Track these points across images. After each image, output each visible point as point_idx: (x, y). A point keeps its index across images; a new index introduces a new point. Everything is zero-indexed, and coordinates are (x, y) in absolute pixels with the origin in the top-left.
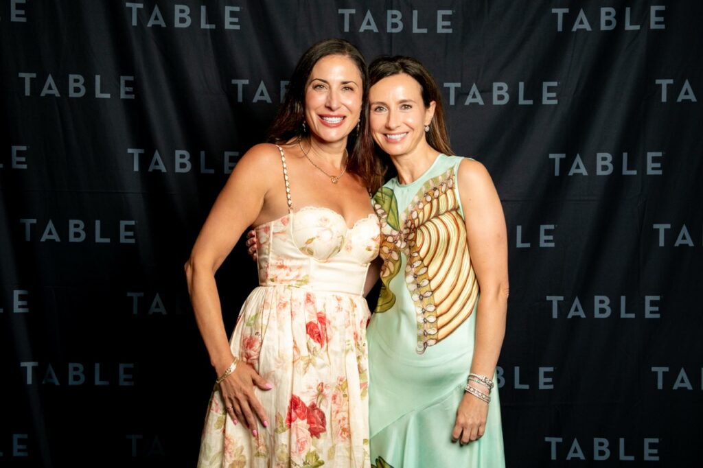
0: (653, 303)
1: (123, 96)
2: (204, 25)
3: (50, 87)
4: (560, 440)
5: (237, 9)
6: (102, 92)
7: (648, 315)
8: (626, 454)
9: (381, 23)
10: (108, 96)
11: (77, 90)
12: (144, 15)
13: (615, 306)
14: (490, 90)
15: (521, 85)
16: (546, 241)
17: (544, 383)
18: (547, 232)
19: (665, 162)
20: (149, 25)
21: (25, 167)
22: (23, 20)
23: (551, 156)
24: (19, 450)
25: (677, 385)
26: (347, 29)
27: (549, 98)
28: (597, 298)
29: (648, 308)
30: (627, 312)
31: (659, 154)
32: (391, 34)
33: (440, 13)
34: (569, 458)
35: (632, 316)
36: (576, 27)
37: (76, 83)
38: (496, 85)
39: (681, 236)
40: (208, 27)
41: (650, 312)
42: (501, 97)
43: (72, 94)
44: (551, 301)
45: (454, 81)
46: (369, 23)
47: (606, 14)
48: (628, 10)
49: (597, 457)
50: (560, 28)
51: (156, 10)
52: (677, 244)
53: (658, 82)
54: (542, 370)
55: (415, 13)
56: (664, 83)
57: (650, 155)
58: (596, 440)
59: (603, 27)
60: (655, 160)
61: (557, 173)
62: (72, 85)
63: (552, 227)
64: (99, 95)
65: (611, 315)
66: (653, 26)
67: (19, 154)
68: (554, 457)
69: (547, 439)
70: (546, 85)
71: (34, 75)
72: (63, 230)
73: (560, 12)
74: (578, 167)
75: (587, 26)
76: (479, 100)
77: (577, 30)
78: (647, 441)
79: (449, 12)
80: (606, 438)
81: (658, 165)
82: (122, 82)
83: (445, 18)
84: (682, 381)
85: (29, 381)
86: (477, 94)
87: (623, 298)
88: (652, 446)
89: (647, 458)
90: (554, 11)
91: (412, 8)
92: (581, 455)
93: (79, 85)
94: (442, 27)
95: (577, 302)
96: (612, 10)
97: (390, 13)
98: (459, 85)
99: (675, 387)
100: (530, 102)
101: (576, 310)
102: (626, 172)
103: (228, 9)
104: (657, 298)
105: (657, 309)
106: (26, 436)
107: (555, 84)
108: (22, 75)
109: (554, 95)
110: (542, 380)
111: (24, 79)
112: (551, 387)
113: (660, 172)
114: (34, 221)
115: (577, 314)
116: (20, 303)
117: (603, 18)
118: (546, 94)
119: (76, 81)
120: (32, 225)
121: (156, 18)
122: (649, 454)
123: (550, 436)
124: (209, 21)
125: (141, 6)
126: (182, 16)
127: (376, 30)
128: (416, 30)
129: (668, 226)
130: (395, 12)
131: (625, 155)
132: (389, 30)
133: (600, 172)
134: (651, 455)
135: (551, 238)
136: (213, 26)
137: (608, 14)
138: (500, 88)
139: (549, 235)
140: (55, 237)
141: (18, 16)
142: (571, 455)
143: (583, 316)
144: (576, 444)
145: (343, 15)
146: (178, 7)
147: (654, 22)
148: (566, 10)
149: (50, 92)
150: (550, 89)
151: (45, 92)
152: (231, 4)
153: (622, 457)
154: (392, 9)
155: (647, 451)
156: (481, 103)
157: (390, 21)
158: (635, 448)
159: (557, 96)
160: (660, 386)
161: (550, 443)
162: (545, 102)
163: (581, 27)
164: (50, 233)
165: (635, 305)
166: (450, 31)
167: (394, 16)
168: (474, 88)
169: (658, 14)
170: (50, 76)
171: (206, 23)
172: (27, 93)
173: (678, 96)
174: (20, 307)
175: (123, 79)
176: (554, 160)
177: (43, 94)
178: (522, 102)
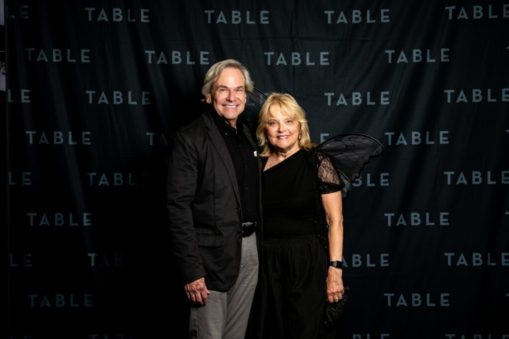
0: (445, 217)
1: (144, 103)
2: (189, 62)
3: (103, 99)
4: (393, 295)
5: (207, 53)
6: (132, 101)
7: (442, 224)
8: (431, 302)
9: (288, 60)
10: (135, 103)
11: (118, 100)
12: (156, 57)
13: (423, 218)
14: (351, 97)
15: (369, 93)
16: (384, 182)
17: (383, 263)
18: (385, 177)
19: (450, 136)
20: (158, 63)
21: (89, 143)
22: (88, 61)
23: (386, 134)
24: (88, 303)
25: (459, 263)
26: (269, 63)
27: (384, 101)
28: (413, 214)
29: (442, 220)
30: (430, 221)
31: (447, 132)
32: (294, 66)
33: (322, 54)
34: (398, 305)
35: (433, 224)
36: (399, 60)
37: (117, 96)
38: (354, 94)
39: (460, 178)
40: (191, 63)
41: (443, 222)
42: (357, 101)
43: (115, 102)
44: (387, 217)
45: (330, 92)
46: (281, 60)
47: (416, 53)
48: (428, 51)
49: (414, 305)
50: (390, 61)
51: (162, 54)
52: (458, 183)
53: (445, 91)
54: (382, 256)
55: (308, 54)
56: (449, 92)
57: (442, 133)
58: (414, 295)
59: (415, 60)
60: (444, 135)
61: (390, 143)
62: (115, 97)
63: (387, 174)
64: (130, 102)
65: (420, 224)
66: (443, 60)
67: (86, 136)
68: (389, 304)
69: (385, 294)
70: (383, 93)
71: (94, 92)
72: (110, 179)
73: (390, 52)
74: (401, 140)
75: (405, 60)
76: (345, 102)
77: (400, 62)
78: (442, 295)
79: (327, 53)
80: (419, 293)
81: (446, 138)
82: (143, 95)
83: (325, 56)
84: (462, 261)
85: (93, 264)
86: (344, 100)
87: (428, 214)
88: (445, 298)
89: (442, 305)
90: (386, 52)
91: (306, 51)
92: (405, 303)
93: (119, 97)
94: (323, 61)
95: (401, 216)
96: (419, 51)
97: (293, 54)
98: (333, 94)
99: (458, 264)
100: (374, 103)
101: (401, 221)
102: (428, 142)
103: (202, 53)
104: (447, 214)
105: (447, 220)
106: (91, 295)
107: (388, 93)
108: (87, 92)
109: (387, 99)
110: (382, 261)
111: (88, 94)
112: (387, 265)
113: (447, 142)
114: (95, 174)
115: (401, 223)
116: (87, 220)
117: (415, 55)
118: (383, 99)
119: (118, 95)
120: (93, 176)
121: (162, 59)
122: (444, 303)
123: (387, 293)
124: (191, 60)
125: (153, 52)
126: (176, 57)
127: (285, 64)
128: (308, 63)
129: (453, 173)
130: (297, 53)
131: (428, 133)
132: (293, 63)
133: (414, 143)
134: (445, 303)
135: (387, 180)
136: (194, 63)
137: (417, 53)
138: (357, 96)
139: (386, 179)
140: (107, 183)
141: (85, 59)
142: (399, 304)
143: (405, 224)
144: (402, 297)
145: (267, 56)
146: (174, 53)
147: (443, 58)
148: (393, 51)
149: (103, 101)
150: (385, 96)
151: (100, 101)
152: (204, 51)
153: (429, 304)
154: (294, 52)
155: (442, 301)
156: (346, 104)
157: (293, 58)
158: (436, 299)
159: (389, 99)
160: (449, 264)
161: (387, 297)
162: (382, 103)
163: (402, 60)
164: (103, 181)
165: (435, 218)
166: (328, 64)
167: (296, 56)
168: (342, 96)
169: (445, 53)
170: (103, 92)
171: (190, 61)
172: (91, 102)
173: (457, 99)
174: (87, 222)
175: (143, 94)
176: (388, 136)
177: (99, 103)
178: (369, 103)
